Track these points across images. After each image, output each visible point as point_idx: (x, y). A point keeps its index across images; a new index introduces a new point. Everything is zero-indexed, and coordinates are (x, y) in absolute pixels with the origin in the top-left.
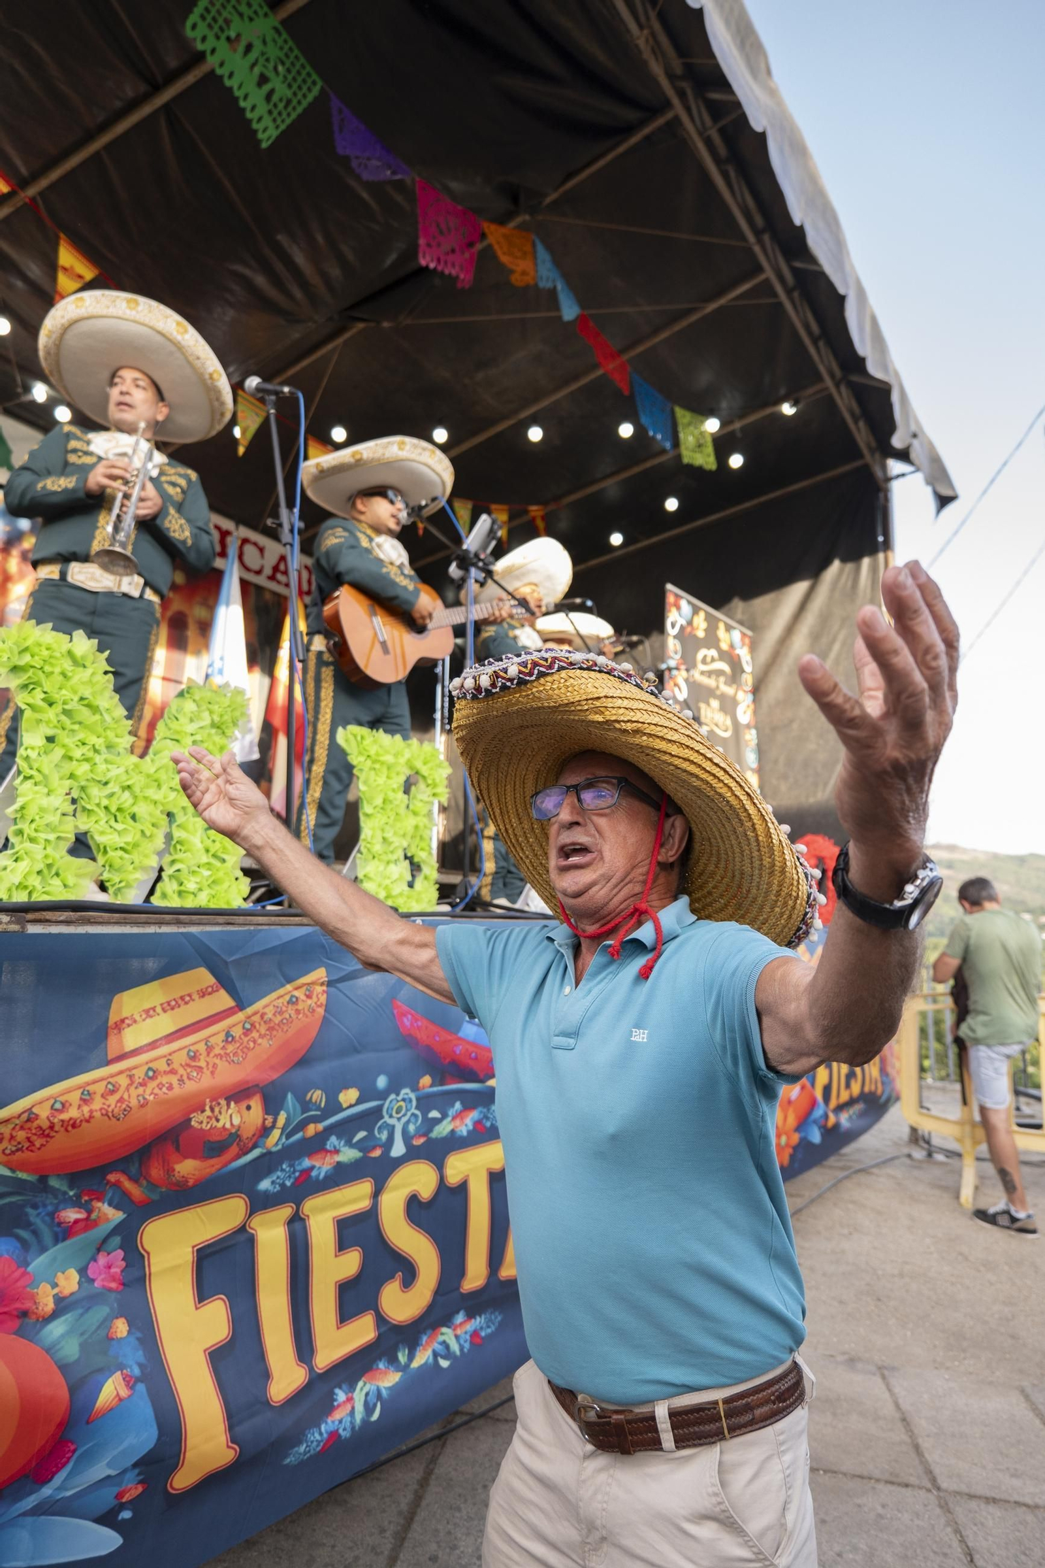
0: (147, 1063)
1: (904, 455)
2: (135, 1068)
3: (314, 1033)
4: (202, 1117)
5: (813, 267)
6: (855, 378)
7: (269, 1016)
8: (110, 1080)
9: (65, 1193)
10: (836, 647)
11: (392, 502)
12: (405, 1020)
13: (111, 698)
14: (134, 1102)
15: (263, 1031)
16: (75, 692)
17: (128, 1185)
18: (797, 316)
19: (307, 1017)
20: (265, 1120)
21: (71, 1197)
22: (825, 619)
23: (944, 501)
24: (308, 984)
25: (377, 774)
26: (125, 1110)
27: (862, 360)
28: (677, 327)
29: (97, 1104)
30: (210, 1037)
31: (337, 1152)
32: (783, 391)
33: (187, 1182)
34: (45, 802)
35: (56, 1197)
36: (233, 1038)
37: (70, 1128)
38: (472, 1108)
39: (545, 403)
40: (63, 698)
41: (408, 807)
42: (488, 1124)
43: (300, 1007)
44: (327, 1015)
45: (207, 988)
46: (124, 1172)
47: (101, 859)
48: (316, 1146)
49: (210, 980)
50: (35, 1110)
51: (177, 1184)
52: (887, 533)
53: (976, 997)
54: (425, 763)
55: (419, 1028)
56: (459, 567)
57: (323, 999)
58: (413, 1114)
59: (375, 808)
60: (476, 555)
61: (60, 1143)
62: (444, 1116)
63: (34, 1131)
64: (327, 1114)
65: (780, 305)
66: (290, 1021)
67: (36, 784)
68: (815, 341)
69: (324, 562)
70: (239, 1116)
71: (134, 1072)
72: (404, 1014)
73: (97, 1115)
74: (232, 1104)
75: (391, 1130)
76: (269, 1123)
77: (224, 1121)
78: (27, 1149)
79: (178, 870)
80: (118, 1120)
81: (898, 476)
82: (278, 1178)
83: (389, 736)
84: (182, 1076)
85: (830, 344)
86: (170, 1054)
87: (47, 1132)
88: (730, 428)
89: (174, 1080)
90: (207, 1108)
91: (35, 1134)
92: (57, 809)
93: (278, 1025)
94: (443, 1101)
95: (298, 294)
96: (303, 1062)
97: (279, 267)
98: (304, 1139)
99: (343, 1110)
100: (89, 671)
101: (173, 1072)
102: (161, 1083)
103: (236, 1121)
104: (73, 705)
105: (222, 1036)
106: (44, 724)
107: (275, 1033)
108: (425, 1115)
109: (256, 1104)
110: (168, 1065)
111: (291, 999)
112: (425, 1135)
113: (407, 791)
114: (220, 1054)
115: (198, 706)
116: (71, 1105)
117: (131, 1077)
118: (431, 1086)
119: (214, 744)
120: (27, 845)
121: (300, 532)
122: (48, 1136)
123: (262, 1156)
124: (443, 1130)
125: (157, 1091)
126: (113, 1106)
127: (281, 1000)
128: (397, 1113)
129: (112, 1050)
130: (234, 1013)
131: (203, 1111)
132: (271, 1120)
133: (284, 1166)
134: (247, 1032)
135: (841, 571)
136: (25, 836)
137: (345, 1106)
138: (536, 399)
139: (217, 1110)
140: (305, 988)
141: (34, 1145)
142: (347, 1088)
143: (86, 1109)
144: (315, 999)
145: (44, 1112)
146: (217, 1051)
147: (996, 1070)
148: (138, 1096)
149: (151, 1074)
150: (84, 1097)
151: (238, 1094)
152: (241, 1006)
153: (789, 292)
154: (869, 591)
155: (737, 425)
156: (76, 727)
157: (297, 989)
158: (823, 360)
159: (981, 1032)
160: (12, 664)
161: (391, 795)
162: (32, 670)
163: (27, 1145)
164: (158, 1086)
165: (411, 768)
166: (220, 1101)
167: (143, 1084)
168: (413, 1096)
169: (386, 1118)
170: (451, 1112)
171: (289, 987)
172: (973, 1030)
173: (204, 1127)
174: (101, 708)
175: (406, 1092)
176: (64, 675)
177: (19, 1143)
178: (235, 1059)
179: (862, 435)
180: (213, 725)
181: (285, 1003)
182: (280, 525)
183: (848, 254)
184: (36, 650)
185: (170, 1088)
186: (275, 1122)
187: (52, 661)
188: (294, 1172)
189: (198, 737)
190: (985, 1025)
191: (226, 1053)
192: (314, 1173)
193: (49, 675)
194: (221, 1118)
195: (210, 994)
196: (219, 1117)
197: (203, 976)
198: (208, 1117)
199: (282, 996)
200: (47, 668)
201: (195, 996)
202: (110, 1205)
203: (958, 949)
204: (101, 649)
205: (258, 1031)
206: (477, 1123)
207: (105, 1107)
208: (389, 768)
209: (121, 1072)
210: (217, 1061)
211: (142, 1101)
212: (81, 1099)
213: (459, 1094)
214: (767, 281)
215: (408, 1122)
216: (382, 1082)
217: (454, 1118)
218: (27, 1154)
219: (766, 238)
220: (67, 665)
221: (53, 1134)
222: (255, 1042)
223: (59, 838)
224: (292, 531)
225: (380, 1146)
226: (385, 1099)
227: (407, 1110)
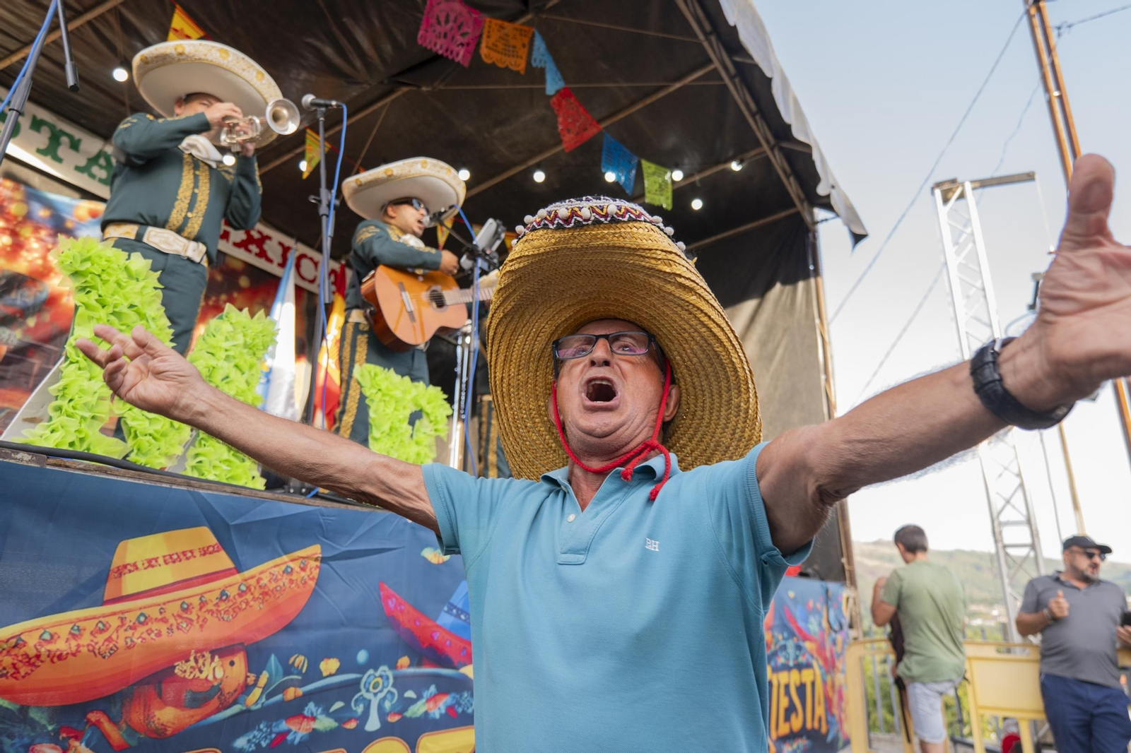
0: (140, 609)
1: (826, 204)
2: (128, 611)
3: (303, 603)
4: (187, 666)
5: (748, 61)
6: (785, 145)
7: (265, 581)
8: (101, 619)
9: (44, 727)
10: (780, 351)
11: (417, 209)
12: (390, 603)
13: (158, 310)
14: (121, 643)
15: (257, 594)
16: (126, 299)
17: (107, 726)
18: (738, 95)
19: (299, 587)
20: (247, 677)
21: (49, 732)
22: (770, 329)
23: (858, 238)
24: (304, 558)
25: (386, 406)
26: (111, 649)
27: (789, 127)
28: (649, 101)
29: (85, 640)
30: (205, 593)
31: (314, 719)
32: (731, 153)
33: (166, 730)
34: (86, 384)
35: (33, 729)
36: (228, 597)
37: (55, 659)
38: (446, 693)
39: (547, 155)
40: (115, 302)
41: (412, 436)
42: (460, 710)
43: (294, 577)
44: (317, 588)
45: (208, 547)
46: (104, 712)
47: (130, 442)
48: (294, 710)
49: (212, 540)
50: (23, 637)
51: (156, 731)
52: (816, 263)
53: (911, 640)
54: (429, 403)
55: (402, 611)
56: (469, 258)
57: (316, 573)
58: (389, 692)
59: (382, 433)
60: (484, 251)
61: (44, 673)
62: (420, 697)
63: (20, 658)
64: (307, 679)
65: (725, 86)
66: (283, 589)
67: (80, 369)
68: (753, 115)
69: (360, 253)
70: (222, 670)
71: (126, 615)
72: (389, 597)
73: (84, 650)
74: (217, 658)
75: (368, 705)
76: (251, 680)
77: (207, 673)
78: (12, 675)
79: (200, 462)
80: (104, 657)
81: (822, 221)
82: (254, 737)
83: (400, 377)
84: (171, 625)
85: (764, 117)
86: (164, 604)
87: (33, 660)
88: (692, 180)
89: (163, 628)
90: (192, 658)
91: (21, 661)
92: (95, 393)
93: (272, 591)
94: (419, 684)
95: (358, 64)
96: (290, 628)
97: (344, 41)
98: (283, 702)
99: (321, 678)
100: (141, 284)
101: (164, 620)
102: (150, 629)
103: (219, 674)
104: (123, 308)
105: (217, 594)
106: (95, 320)
107: (267, 598)
108: (401, 694)
109: (240, 660)
110: (161, 613)
111: (286, 569)
112: (400, 713)
113: (412, 422)
114: (211, 610)
115: (235, 329)
116: (59, 637)
117: (122, 620)
118: (410, 666)
119: (245, 361)
120: (64, 418)
121: (335, 208)
122: (33, 665)
123: (241, 713)
124: (417, 710)
125: (145, 635)
126: (100, 644)
127: (276, 569)
128: (374, 688)
129: (109, 592)
130: (233, 574)
131: (187, 661)
132: (254, 678)
133: (262, 726)
134: (241, 594)
135: (782, 292)
136: (63, 411)
137: (325, 674)
138: (540, 152)
139: (201, 661)
140: (300, 561)
141: (19, 672)
142: (329, 657)
143: (73, 643)
144: (308, 572)
145: (32, 641)
146: (210, 606)
147: (931, 706)
148: (126, 638)
149: (142, 619)
150: (73, 632)
151: (223, 651)
152: (239, 569)
153: (732, 78)
154: (804, 307)
155: (697, 178)
156: (123, 328)
157: (292, 560)
158: (761, 131)
159: (916, 671)
160: (73, 270)
161: (397, 425)
162: (90, 276)
163: (12, 671)
164: (147, 631)
165: (416, 405)
166: (204, 653)
167: (133, 628)
168: (390, 674)
169: (363, 692)
170: (426, 694)
171: (285, 558)
172: (909, 669)
173: (187, 676)
174: (147, 315)
175: (384, 669)
176: (119, 285)
177: (4, 669)
178: (226, 617)
179: (792, 187)
180: (246, 346)
181: (281, 572)
182: (320, 201)
183: (773, 51)
184: (97, 260)
185: (159, 634)
186: (256, 681)
187: (109, 270)
188: (271, 733)
189: (231, 353)
190: (919, 664)
191: (217, 610)
192: (289, 737)
193: (105, 282)
194: (204, 669)
195: (210, 553)
196: (202, 669)
197: (205, 536)
198: (192, 667)
199: (278, 565)
200: (104, 276)
201: (197, 553)
202: (87, 745)
203: (893, 599)
204: (154, 269)
205: (252, 594)
206: (450, 709)
207: (93, 644)
208: (396, 402)
209: (114, 614)
210: (208, 616)
211: (129, 643)
212: (70, 633)
213: (436, 678)
214: (715, 70)
215: (384, 699)
216: (362, 656)
217: (428, 701)
218: (11, 681)
219: (713, 38)
220: (123, 276)
221: (38, 663)
222: (247, 603)
223: (93, 418)
224: (329, 206)
225: (356, 719)
226: (364, 673)
227: (384, 687)
